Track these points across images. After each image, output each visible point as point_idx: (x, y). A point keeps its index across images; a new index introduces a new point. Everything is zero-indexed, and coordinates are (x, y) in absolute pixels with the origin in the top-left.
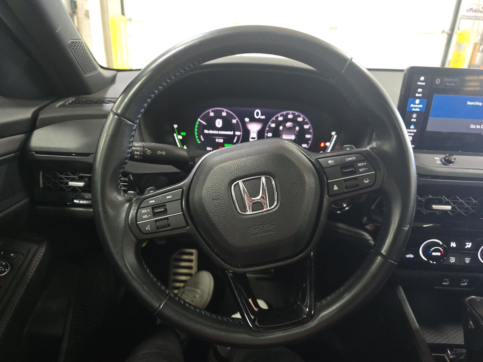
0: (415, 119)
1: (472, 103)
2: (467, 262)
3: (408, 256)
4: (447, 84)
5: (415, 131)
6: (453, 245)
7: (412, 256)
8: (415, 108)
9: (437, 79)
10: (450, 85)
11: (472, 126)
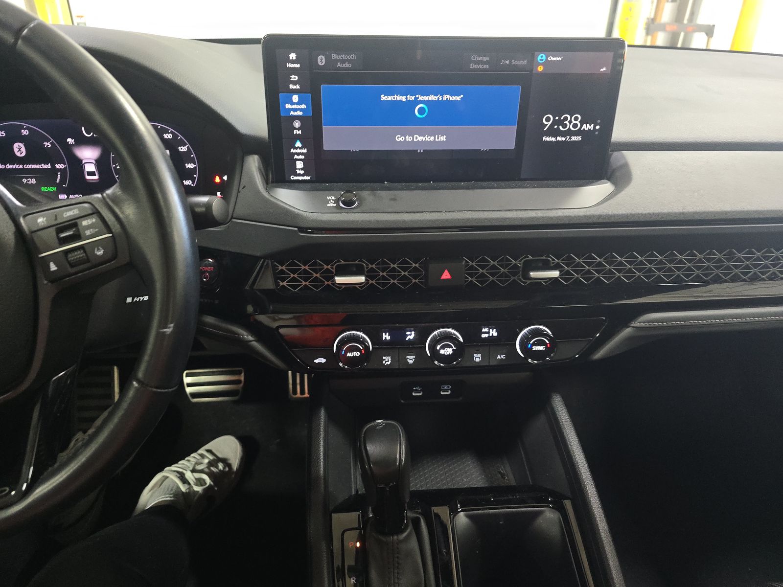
0: (298, 129)
1: (390, 98)
2: (411, 362)
3: (317, 361)
4: (339, 65)
5: (305, 151)
6: (386, 337)
7: (323, 361)
8: (295, 110)
9: (319, 57)
10: (344, 66)
11: (400, 139)
